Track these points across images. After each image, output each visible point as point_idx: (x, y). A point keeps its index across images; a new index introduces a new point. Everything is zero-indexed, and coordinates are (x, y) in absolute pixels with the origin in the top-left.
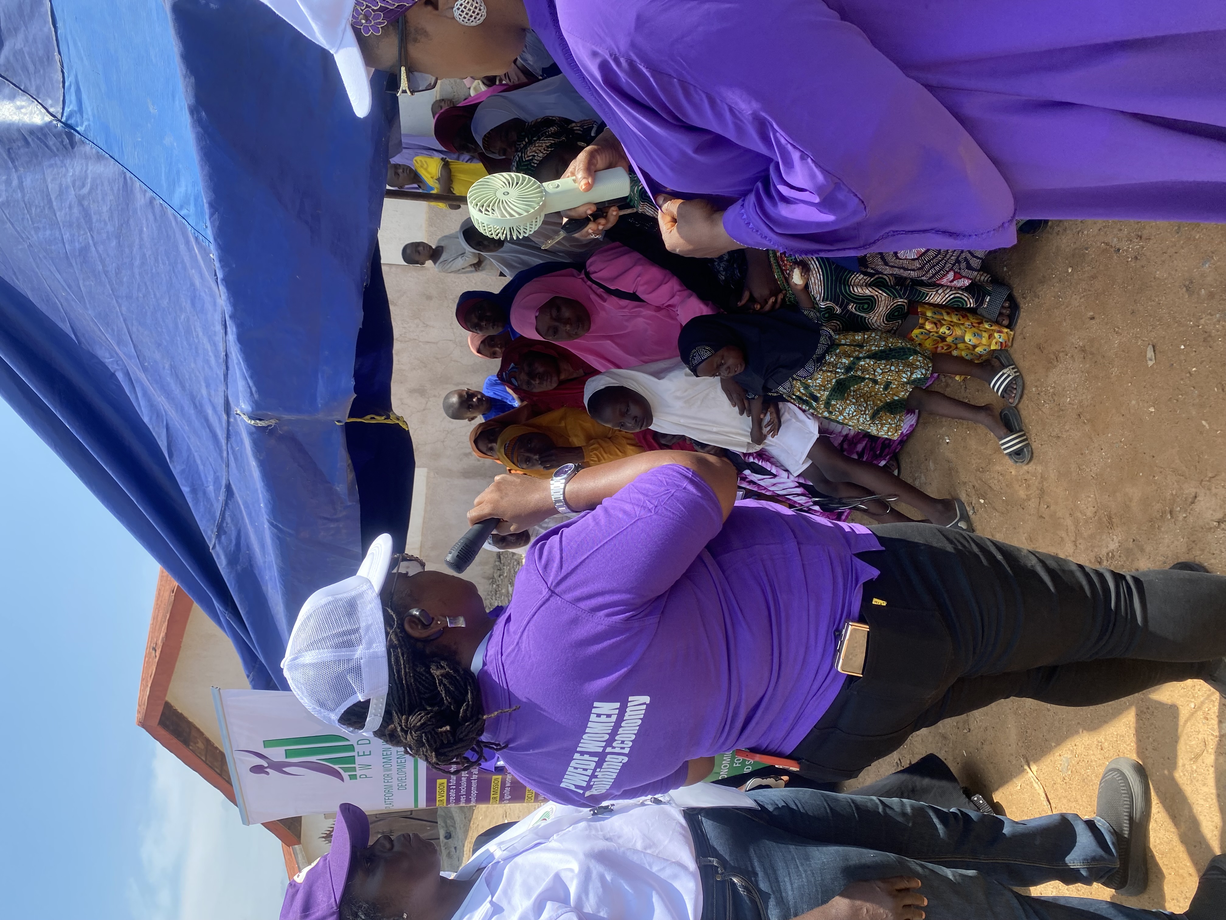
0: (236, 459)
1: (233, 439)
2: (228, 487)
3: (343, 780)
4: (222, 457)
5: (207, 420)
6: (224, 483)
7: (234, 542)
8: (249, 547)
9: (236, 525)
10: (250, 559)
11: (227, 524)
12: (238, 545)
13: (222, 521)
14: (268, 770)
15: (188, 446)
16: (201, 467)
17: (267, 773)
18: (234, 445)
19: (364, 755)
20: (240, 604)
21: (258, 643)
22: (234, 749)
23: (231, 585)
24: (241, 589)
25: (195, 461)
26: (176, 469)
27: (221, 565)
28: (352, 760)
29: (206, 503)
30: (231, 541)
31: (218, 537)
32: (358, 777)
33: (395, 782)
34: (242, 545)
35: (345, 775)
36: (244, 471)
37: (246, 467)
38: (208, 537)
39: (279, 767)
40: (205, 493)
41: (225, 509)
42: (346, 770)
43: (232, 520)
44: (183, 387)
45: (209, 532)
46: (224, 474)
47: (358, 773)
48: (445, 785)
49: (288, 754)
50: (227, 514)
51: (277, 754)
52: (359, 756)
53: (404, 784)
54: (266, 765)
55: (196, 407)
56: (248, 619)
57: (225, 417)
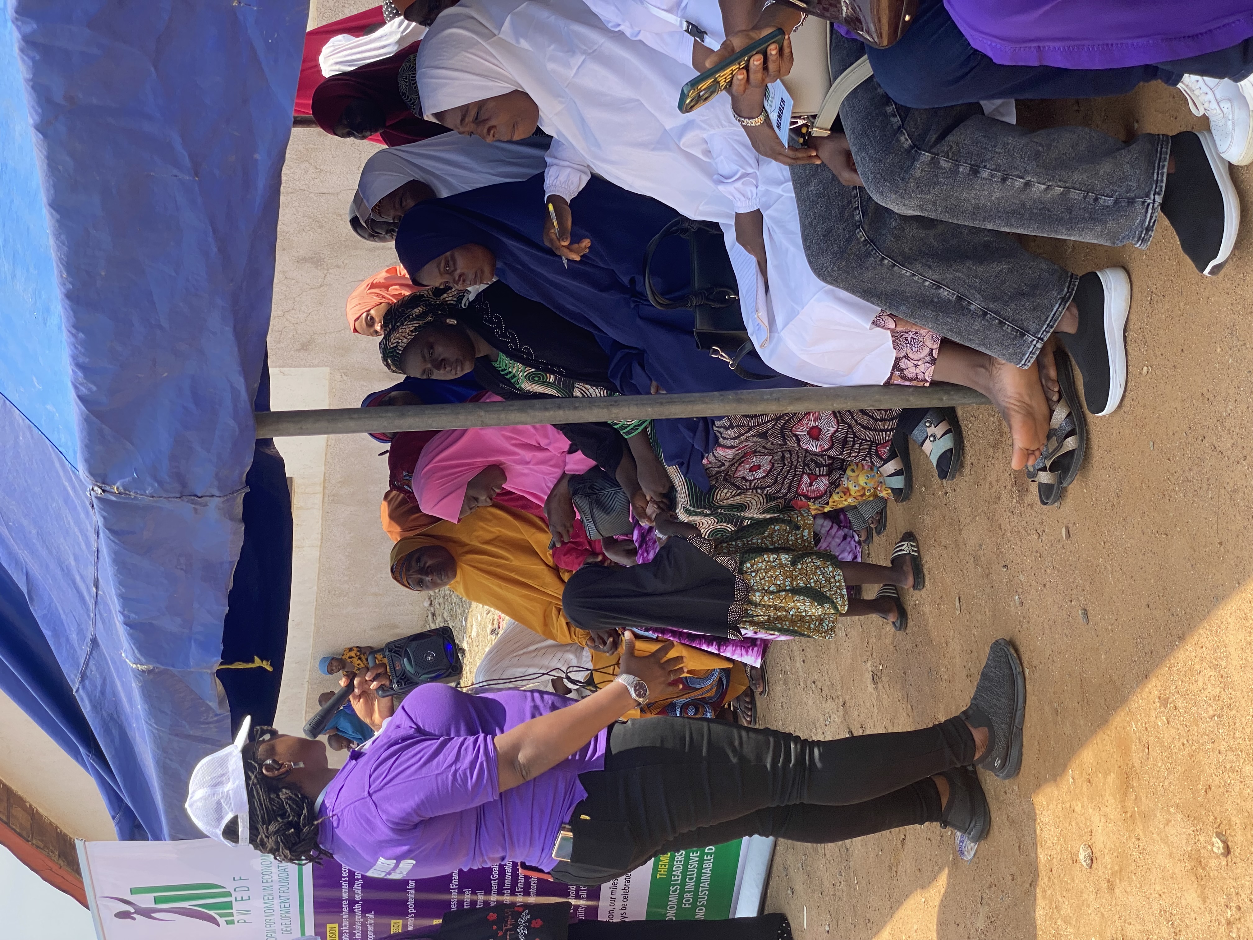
0: (103, 622)
1: (101, 607)
2: (94, 641)
3: (219, 925)
4: (89, 616)
5: (74, 582)
6: (89, 636)
7: (99, 688)
8: (115, 694)
9: (101, 674)
10: (117, 705)
11: (91, 671)
12: (103, 693)
13: (86, 668)
14: (135, 916)
15: (50, 596)
16: (63, 617)
17: (134, 919)
18: (102, 612)
19: (242, 900)
20: (106, 749)
21: (125, 786)
22: (98, 896)
23: (96, 729)
24: (107, 731)
25: (57, 609)
26: (37, 613)
27: (86, 709)
28: (229, 905)
29: (68, 648)
30: (96, 687)
31: (82, 681)
32: (236, 922)
33: (278, 927)
34: (107, 691)
35: (221, 920)
36: (112, 635)
37: (114, 632)
38: (71, 680)
39: (147, 913)
40: (67, 639)
41: (89, 658)
42: (221, 915)
43: (97, 669)
44: (50, 552)
45: (73, 676)
46: (91, 629)
47: (236, 918)
48: (337, 929)
49: (157, 900)
50: (92, 663)
51: (146, 901)
52: (236, 900)
53: (289, 929)
54: (133, 911)
55: (62, 570)
56: (114, 763)
57: (94, 589)
